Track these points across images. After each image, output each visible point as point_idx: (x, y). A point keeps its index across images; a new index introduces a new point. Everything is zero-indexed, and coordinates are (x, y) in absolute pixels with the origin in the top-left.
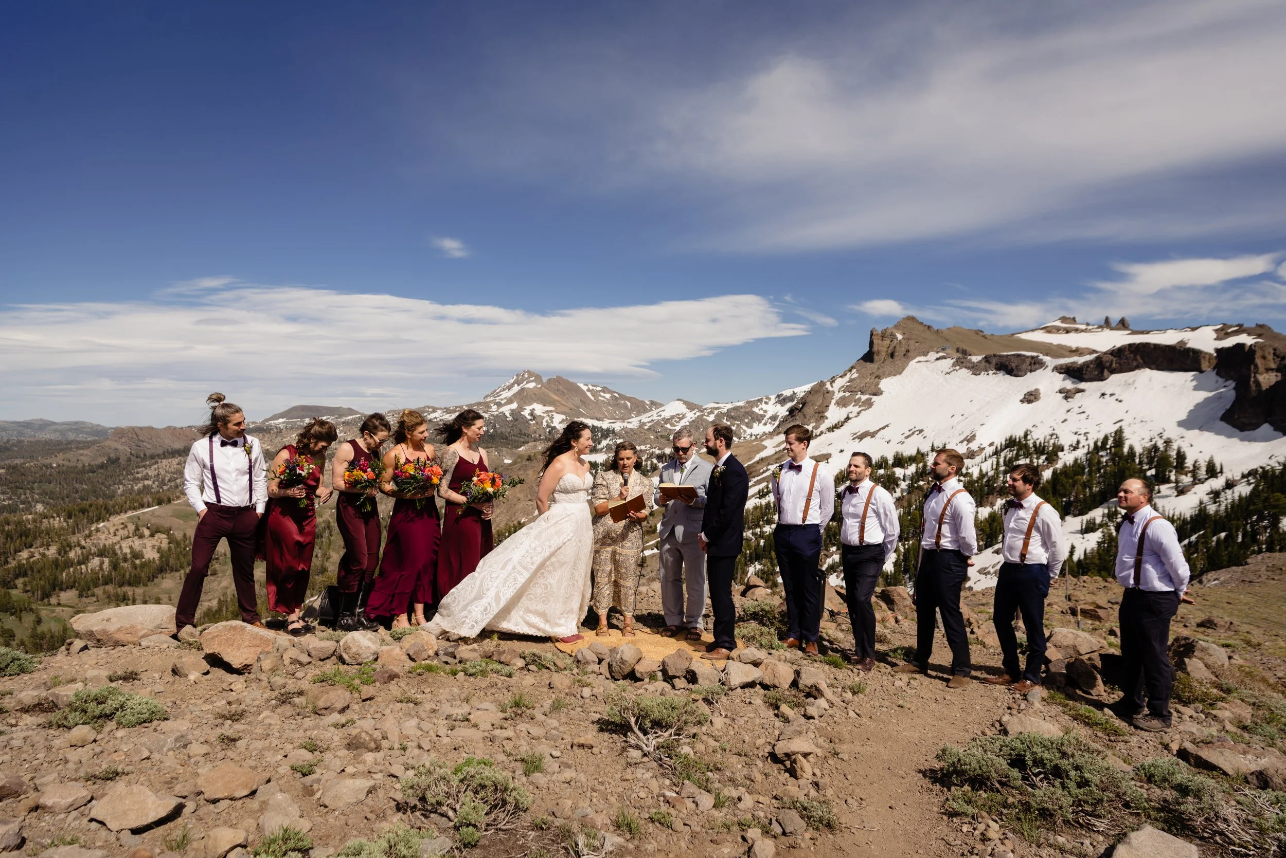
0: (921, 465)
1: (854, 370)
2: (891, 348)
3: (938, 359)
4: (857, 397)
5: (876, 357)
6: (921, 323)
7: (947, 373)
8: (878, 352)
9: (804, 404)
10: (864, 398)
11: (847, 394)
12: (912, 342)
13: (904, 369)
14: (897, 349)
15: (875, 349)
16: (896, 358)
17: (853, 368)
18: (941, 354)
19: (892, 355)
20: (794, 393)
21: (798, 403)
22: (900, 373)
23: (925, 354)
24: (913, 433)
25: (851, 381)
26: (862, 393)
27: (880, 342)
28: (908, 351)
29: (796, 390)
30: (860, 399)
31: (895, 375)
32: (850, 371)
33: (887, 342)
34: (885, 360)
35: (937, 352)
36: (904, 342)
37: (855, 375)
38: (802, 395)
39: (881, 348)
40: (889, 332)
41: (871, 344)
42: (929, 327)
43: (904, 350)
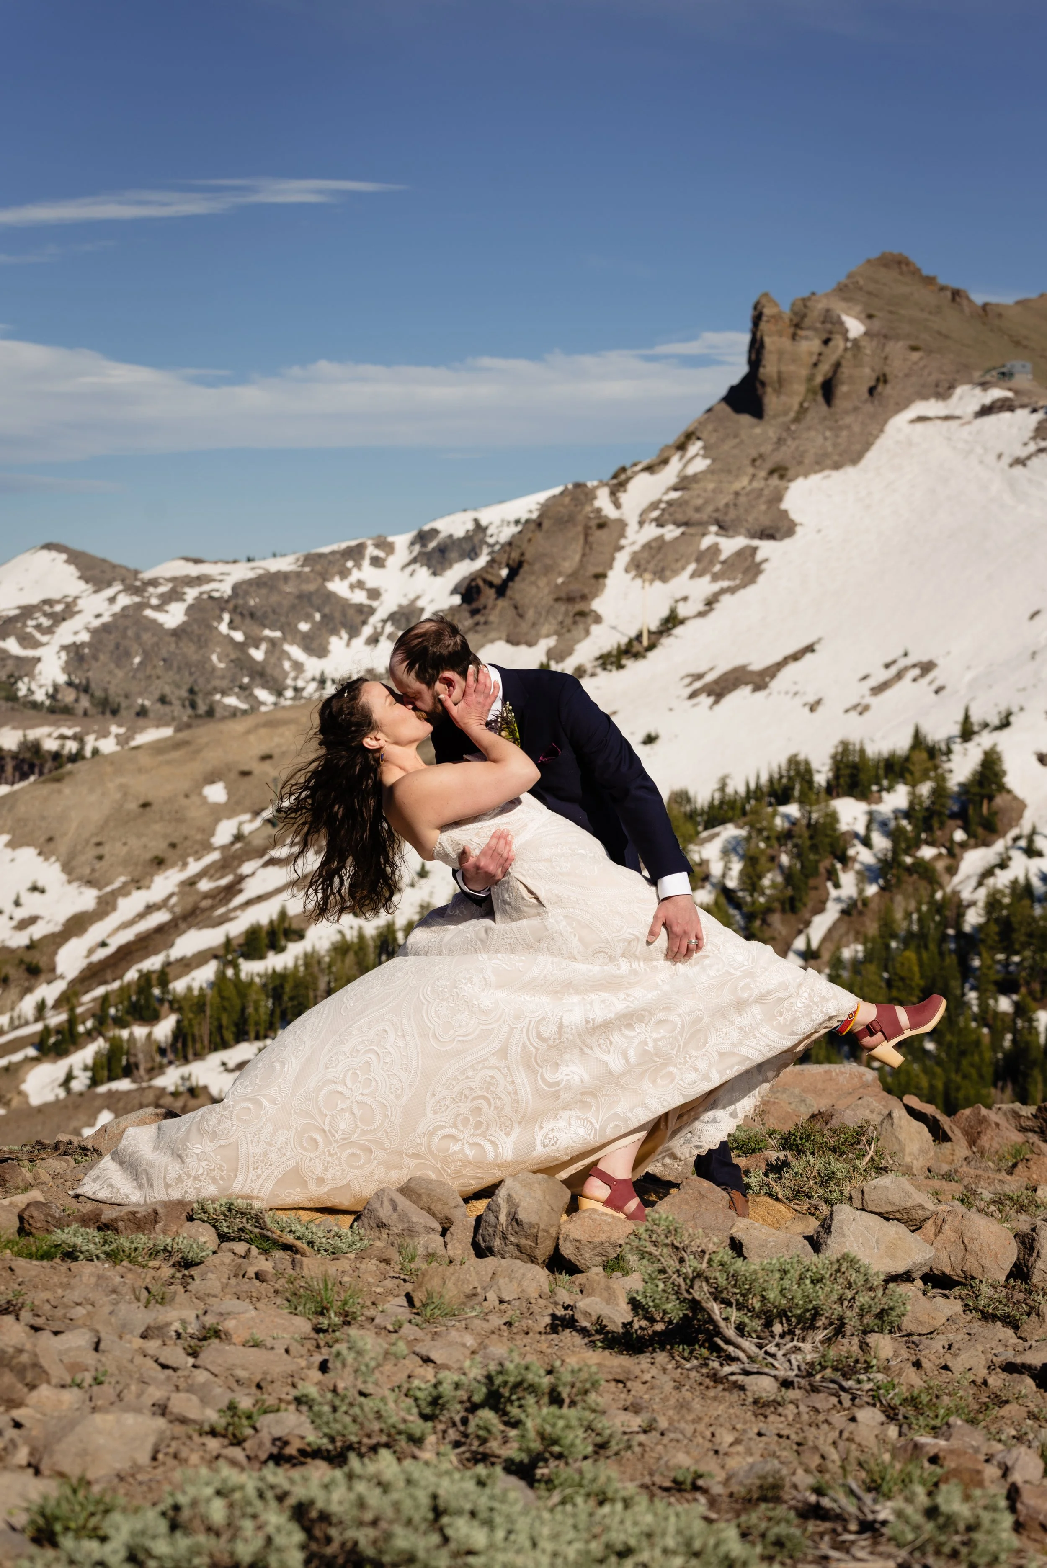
0: (925, 789)
1: (695, 448)
2: (825, 368)
3: (986, 411)
4: (706, 542)
5: (772, 401)
6: (929, 281)
7: (1021, 462)
8: (781, 381)
9: (514, 572)
10: (730, 545)
11: (671, 532)
12: (896, 348)
13: (867, 446)
14: (846, 371)
15: (769, 369)
16: (840, 403)
17: (689, 436)
18: (996, 393)
19: (828, 390)
20: (480, 528)
21: (492, 562)
22: (855, 458)
23: (943, 392)
24: (899, 676)
25: (683, 484)
26: (724, 528)
27: (785, 342)
28: (883, 379)
29: (490, 516)
30: (715, 550)
31: (837, 466)
32: (681, 447)
33: (810, 345)
34: (802, 411)
35: (984, 385)
36: (868, 348)
37: (700, 465)
38: (506, 534)
39: (789, 368)
40: (820, 306)
41: (756, 349)
42: (956, 294)
43: (867, 375)
